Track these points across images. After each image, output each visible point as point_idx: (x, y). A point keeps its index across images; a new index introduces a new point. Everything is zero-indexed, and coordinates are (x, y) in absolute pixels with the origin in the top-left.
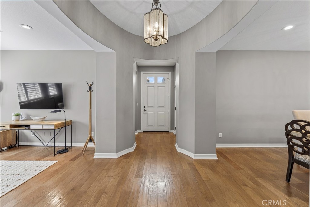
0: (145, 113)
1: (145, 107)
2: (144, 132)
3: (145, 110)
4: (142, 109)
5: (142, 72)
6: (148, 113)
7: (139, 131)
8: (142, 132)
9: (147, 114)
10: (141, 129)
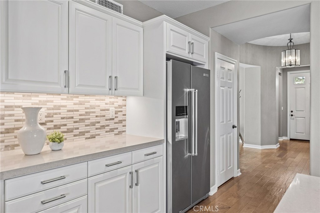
0: (292, 118)
1: (292, 112)
2: (291, 139)
3: (292, 115)
4: (289, 113)
5: (288, 72)
6: (296, 118)
7: (284, 138)
8: (289, 139)
9: (295, 120)
10: (287, 136)
